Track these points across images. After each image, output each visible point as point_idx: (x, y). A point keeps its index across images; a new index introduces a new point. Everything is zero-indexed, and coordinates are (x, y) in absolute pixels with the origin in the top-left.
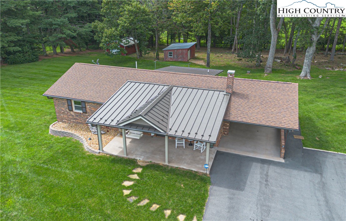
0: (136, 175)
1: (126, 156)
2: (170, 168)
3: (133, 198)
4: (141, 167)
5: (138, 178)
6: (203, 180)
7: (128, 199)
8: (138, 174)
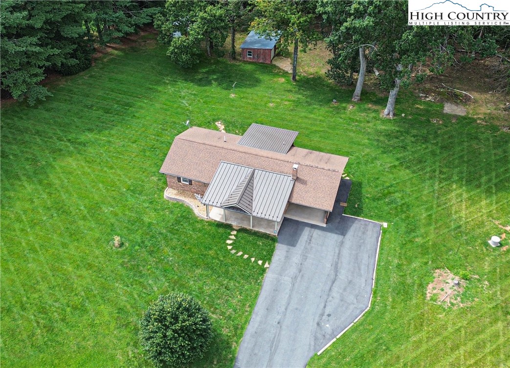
0: (233, 236)
1: (225, 222)
2: (253, 231)
3: (233, 251)
4: (236, 230)
5: (235, 238)
6: (274, 240)
7: (231, 252)
8: (235, 235)
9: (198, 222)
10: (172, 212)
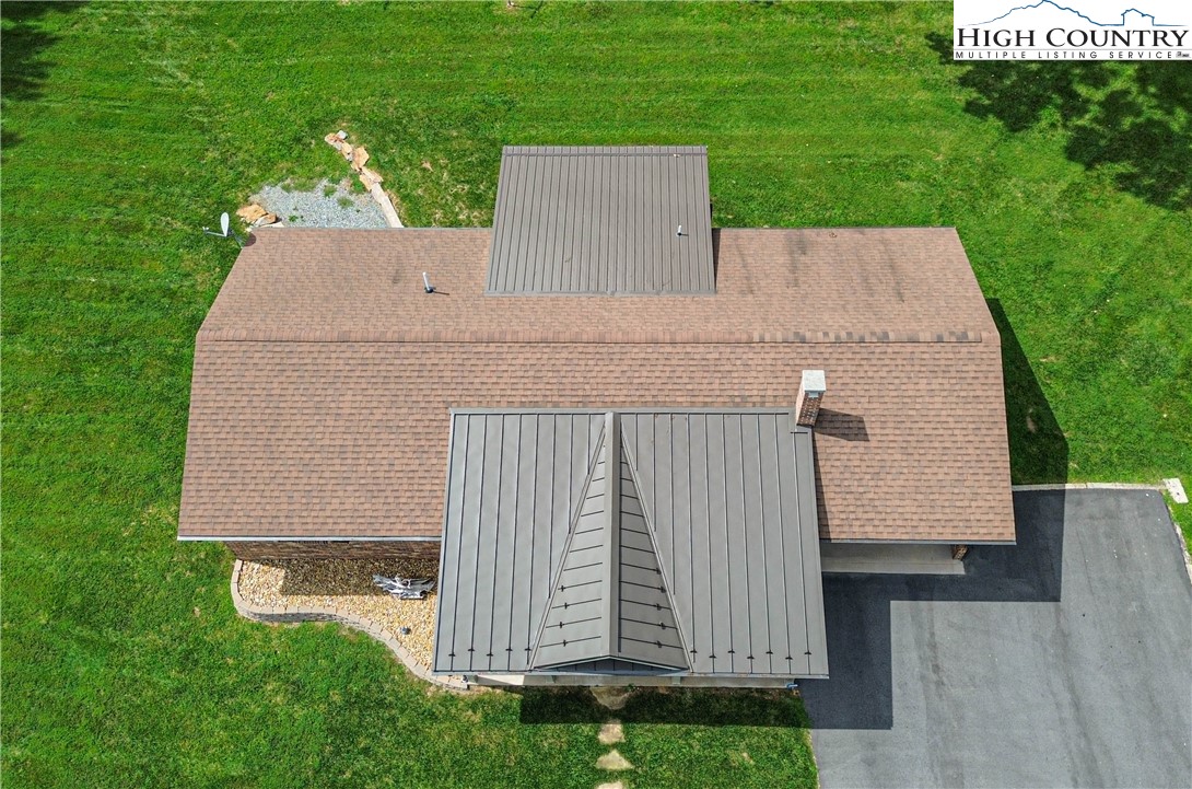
0: (616, 754)
1: (552, 683)
4: (614, 715)
5: (625, 764)
8: (620, 748)
9: (433, 717)
10: (298, 692)
